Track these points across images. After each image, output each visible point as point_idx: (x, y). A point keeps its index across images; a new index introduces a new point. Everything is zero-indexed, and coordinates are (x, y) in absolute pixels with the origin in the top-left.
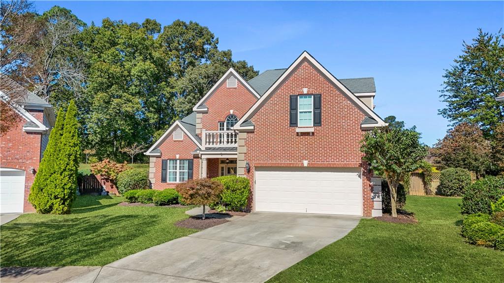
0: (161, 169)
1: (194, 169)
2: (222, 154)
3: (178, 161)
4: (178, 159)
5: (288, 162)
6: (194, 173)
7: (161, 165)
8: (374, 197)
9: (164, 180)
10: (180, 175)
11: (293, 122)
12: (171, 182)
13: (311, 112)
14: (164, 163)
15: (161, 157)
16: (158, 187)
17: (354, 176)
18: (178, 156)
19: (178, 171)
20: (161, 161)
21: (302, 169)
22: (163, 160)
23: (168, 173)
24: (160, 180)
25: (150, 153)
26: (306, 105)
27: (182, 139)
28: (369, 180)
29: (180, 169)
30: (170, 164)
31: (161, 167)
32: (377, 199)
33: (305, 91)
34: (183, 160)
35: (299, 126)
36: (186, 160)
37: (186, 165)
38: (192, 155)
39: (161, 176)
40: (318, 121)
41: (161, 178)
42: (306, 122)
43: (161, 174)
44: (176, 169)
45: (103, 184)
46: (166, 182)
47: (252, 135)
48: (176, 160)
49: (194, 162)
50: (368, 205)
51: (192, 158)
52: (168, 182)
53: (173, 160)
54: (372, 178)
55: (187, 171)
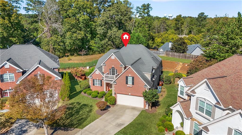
0: (93, 82)
1: (102, 83)
3: (98, 80)
5: (125, 93)
8: (146, 104)
9: (94, 85)
11: (127, 83)
13: (131, 81)
16: (92, 87)
17: (142, 98)
18: (97, 79)
19: (98, 83)
20: (92, 80)
21: (129, 95)
22: (93, 79)
23: (95, 83)
25: (89, 77)
26: (130, 79)
27: (98, 74)
28: (145, 100)
30: (95, 81)
32: (147, 105)
33: (130, 75)
37: (100, 81)
38: (102, 79)
40: (133, 84)
45: (75, 77)
47: (116, 85)
49: (102, 81)
50: (145, 106)
52: (95, 85)
55: (100, 83)
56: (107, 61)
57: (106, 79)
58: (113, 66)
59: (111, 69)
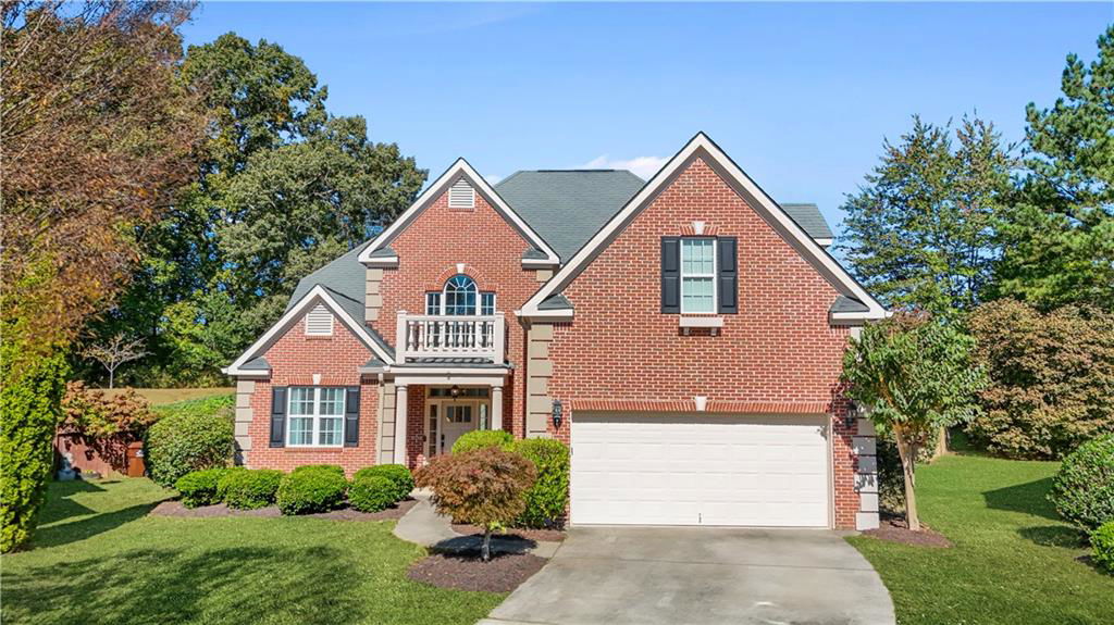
0: (269, 412)
1: (362, 410)
2: (449, 375)
3: (317, 392)
4: (317, 386)
5: (658, 400)
6: (362, 422)
7: (269, 401)
8: (862, 485)
9: (277, 439)
10: (322, 427)
11: (671, 303)
12: (297, 446)
13: (710, 279)
14: (278, 398)
15: (269, 381)
16: (257, 459)
17: (812, 431)
18: (317, 379)
19: (316, 416)
20: (270, 391)
21: (693, 417)
22: (274, 389)
23: (288, 421)
24: (267, 442)
25: (239, 369)
26: (699, 262)
27: (330, 334)
28: (849, 443)
29: (322, 412)
30: (293, 400)
31: (269, 407)
32: (867, 488)
33: (699, 227)
34: (333, 388)
35: (682, 312)
36: (341, 387)
37: (341, 400)
38: (358, 377)
39: (268, 431)
40: (728, 302)
41: (268, 436)
42: (699, 304)
43: (268, 425)
44: (311, 412)
45: (63, 450)
46: (283, 446)
47: (566, 331)
48: (312, 388)
49: (363, 393)
50: (845, 503)
51: (358, 383)
52: (288, 445)
53: (303, 388)
54: (854, 439)
55: (343, 416)
56: (413, 227)
57: (411, 353)
58: (461, 268)
59: (443, 298)
